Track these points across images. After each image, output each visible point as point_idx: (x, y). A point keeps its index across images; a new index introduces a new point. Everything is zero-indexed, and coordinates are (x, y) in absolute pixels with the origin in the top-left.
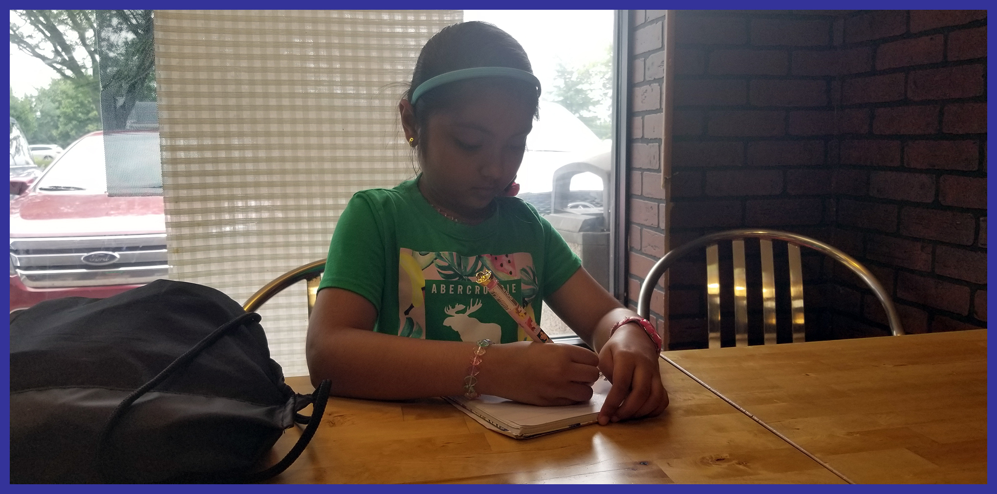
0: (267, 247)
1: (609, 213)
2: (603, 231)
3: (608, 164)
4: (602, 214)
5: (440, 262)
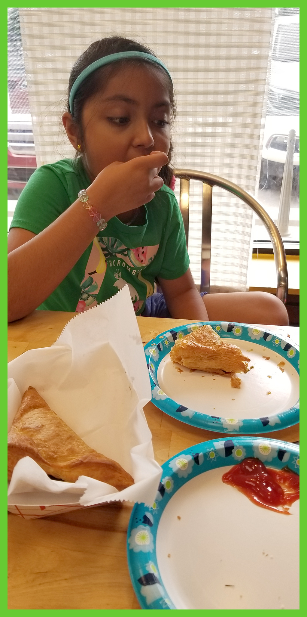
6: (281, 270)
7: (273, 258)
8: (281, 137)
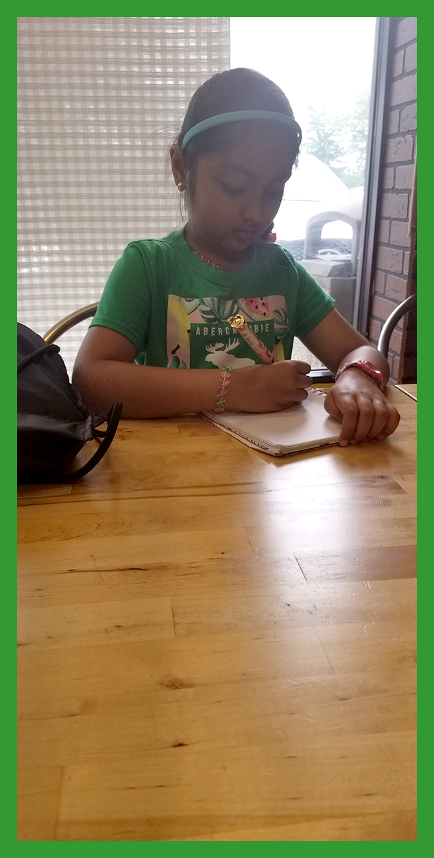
0: (58, 287)
1: (357, 260)
2: (350, 276)
3: (359, 214)
4: (350, 260)
5: (203, 307)
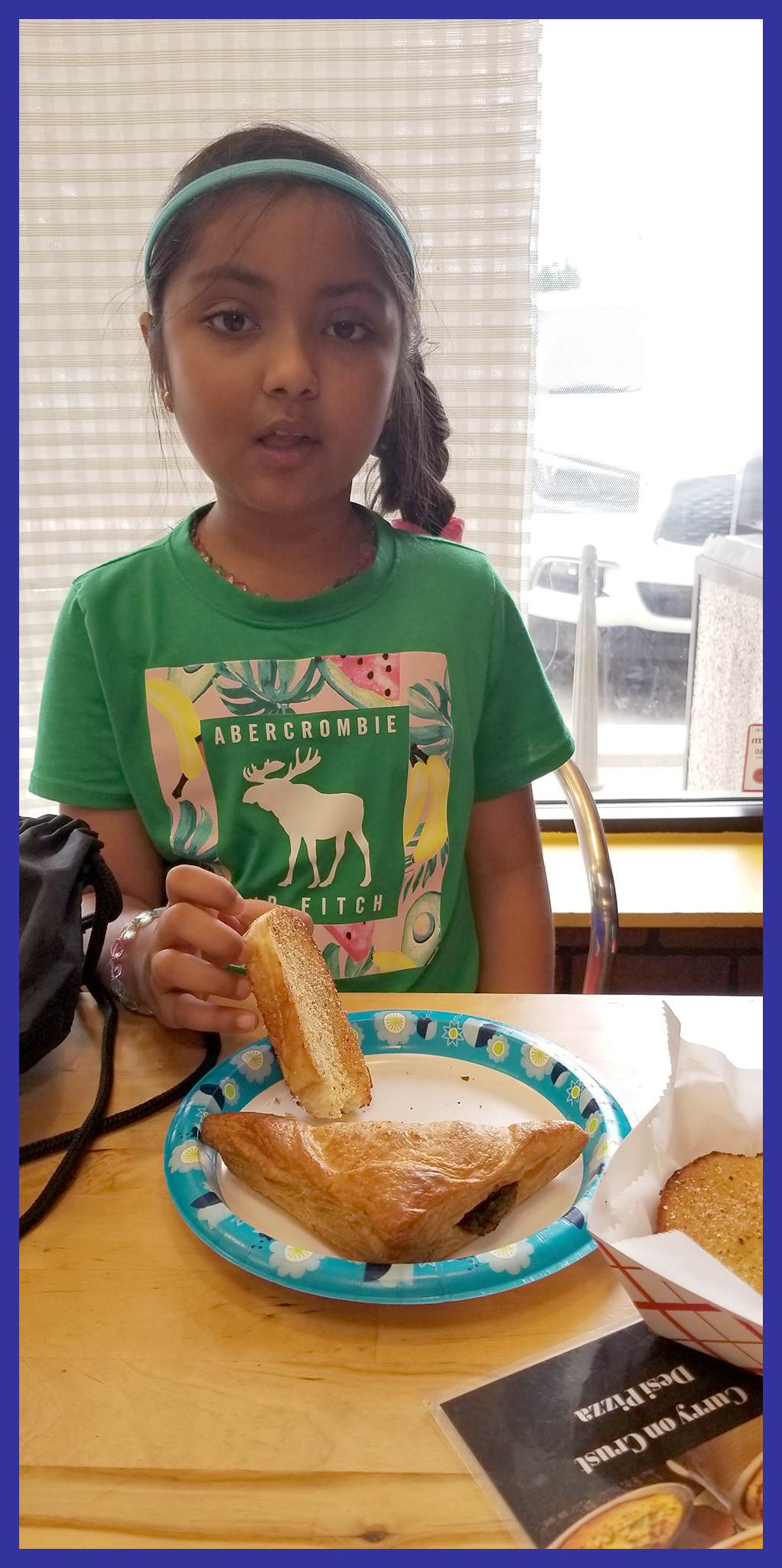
5: (225, 682)
6: (596, 872)
7: (575, 842)
8: (561, 563)
